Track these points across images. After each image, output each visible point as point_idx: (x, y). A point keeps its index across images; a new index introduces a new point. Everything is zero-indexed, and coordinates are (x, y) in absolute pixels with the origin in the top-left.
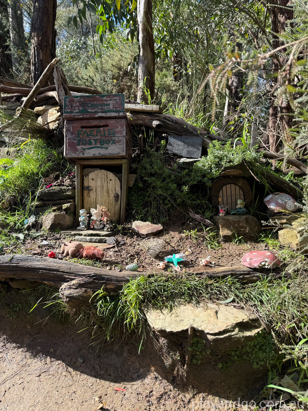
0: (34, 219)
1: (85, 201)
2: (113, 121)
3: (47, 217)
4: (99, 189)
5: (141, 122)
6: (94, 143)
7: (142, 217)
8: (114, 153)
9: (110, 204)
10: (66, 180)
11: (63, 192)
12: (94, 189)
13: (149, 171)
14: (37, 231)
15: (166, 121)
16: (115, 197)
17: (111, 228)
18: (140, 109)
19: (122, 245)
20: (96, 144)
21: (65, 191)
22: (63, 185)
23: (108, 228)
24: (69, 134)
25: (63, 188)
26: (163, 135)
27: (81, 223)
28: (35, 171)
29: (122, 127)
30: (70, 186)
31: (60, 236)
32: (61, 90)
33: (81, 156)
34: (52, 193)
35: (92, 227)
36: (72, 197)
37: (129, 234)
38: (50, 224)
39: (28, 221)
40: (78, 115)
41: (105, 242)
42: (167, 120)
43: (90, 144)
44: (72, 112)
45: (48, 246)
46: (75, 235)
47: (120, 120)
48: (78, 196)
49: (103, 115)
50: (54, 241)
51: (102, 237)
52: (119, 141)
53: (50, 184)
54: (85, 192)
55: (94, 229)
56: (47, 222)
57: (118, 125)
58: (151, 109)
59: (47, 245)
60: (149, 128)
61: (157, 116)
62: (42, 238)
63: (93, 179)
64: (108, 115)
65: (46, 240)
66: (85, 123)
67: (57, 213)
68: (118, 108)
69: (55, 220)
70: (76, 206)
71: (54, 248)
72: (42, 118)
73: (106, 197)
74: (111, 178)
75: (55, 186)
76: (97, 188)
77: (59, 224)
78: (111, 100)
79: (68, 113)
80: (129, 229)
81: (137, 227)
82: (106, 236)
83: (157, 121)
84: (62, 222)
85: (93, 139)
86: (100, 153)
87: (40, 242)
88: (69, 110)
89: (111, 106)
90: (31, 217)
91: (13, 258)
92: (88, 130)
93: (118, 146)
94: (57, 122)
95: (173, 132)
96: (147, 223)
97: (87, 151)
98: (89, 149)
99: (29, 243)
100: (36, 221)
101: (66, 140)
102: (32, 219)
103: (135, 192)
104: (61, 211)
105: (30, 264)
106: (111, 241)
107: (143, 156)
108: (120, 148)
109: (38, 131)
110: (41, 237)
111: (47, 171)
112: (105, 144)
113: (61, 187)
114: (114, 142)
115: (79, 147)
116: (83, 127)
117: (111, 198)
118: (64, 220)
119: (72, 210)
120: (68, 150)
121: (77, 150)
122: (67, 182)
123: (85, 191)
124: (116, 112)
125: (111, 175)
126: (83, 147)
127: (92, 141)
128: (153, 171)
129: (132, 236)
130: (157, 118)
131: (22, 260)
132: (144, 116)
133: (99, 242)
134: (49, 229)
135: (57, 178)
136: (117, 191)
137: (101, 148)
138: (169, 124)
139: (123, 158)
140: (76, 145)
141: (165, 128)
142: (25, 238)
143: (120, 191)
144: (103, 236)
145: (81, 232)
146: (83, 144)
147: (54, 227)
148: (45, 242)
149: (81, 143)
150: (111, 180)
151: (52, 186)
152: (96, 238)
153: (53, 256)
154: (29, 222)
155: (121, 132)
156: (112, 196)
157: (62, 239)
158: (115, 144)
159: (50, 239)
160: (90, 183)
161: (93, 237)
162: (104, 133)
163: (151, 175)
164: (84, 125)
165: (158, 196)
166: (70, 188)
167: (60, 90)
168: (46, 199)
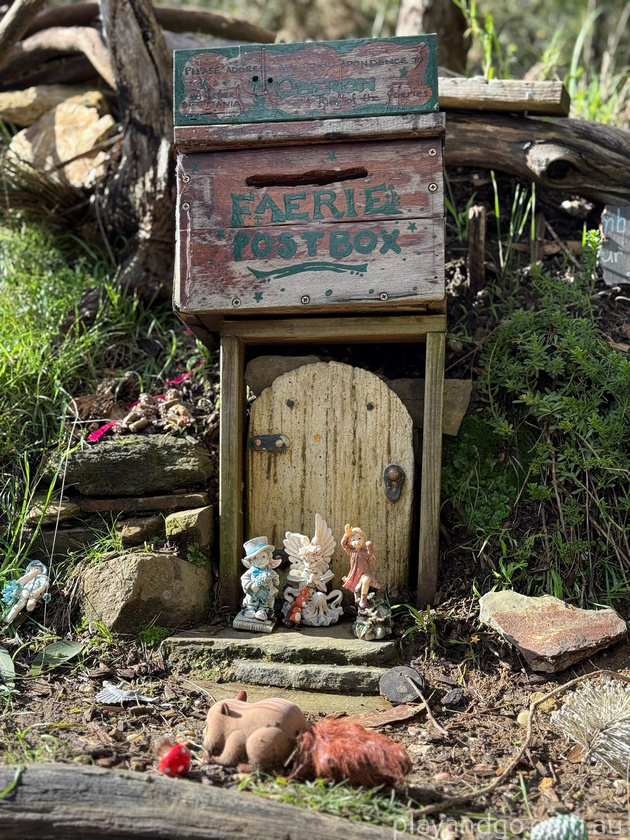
0: (44, 582)
1: (257, 499)
2: (387, 154)
3: (106, 572)
4: (316, 448)
5: (477, 151)
6: (304, 248)
7: (518, 571)
8: (391, 290)
9: (365, 514)
10: (168, 407)
11: (162, 462)
12: (297, 447)
13: (539, 366)
14: (61, 633)
15: (590, 145)
16: (388, 480)
17: (385, 624)
18: (472, 96)
19: (450, 706)
20: (312, 252)
21: (172, 454)
22: (160, 430)
23: (375, 624)
24: (197, 211)
25: (161, 440)
26: (566, 205)
27: (247, 600)
28: (35, 366)
29: (427, 177)
30: (190, 431)
31: (166, 657)
32: (126, 24)
33: (248, 303)
34: (115, 464)
35: (297, 617)
36: (204, 483)
37: (471, 655)
38: (120, 605)
39: (20, 589)
40: (236, 132)
41: (372, 690)
42: (596, 141)
43: (288, 250)
44: (210, 118)
45: (135, 712)
46: (231, 654)
47: (416, 148)
48: (227, 476)
49: (348, 127)
50: (152, 685)
51: (356, 669)
52: (415, 240)
53: (102, 424)
54: (258, 461)
55: (302, 627)
56: (105, 595)
57: (409, 169)
58: (526, 98)
59: (126, 704)
60: (514, 176)
61: (549, 127)
62: (94, 672)
63: (290, 404)
64: (368, 127)
65: (111, 677)
66: (265, 166)
67: (146, 553)
68: (412, 98)
69: (139, 588)
70: (222, 521)
71: (160, 720)
72: (29, 137)
73: (348, 481)
74: (371, 400)
75: (126, 432)
76: (310, 441)
77: (156, 603)
78: (380, 63)
79: (193, 120)
80: (467, 627)
81: (503, 619)
82: (371, 660)
83: (551, 147)
84: (166, 595)
85: (298, 233)
86: (329, 292)
87: (88, 688)
88: (199, 110)
89: (381, 90)
90: (31, 571)
91: (20, 783)
92: (277, 193)
93: (412, 258)
94: (102, 156)
95: (621, 190)
96: (547, 601)
97: (274, 283)
98: (283, 273)
99: (44, 696)
100: (52, 589)
101: (184, 235)
102: (34, 583)
103: (471, 457)
104: (158, 546)
105: (101, 811)
106: (403, 689)
107: (485, 298)
108: (418, 269)
109: (26, 195)
110: (89, 664)
111: (83, 370)
112: (355, 254)
113: (151, 438)
114: (392, 243)
115: (239, 268)
116: (257, 182)
117: (372, 485)
118: (176, 585)
119: (205, 539)
120: (194, 279)
121: (229, 280)
122: (175, 415)
123: (257, 457)
124: (403, 114)
125: (371, 384)
126: (258, 265)
127: (297, 239)
128: (556, 366)
129: (488, 665)
130: (552, 135)
131: (64, 795)
132: (489, 128)
133: (342, 691)
134: (115, 628)
135: (126, 397)
136: (396, 457)
137: (337, 268)
138: (605, 161)
139: (428, 310)
140: (228, 259)
141: (586, 175)
142: (18, 669)
143: (409, 455)
144: (357, 661)
145: (255, 642)
146: (257, 255)
147: (137, 621)
148: (112, 693)
149: (247, 251)
150: (370, 407)
151: (110, 432)
152: (326, 669)
153: (180, 765)
154: (24, 593)
155: (423, 199)
156: (375, 475)
157: (175, 675)
158: (398, 251)
159: (126, 672)
160: (277, 418)
161: (313, 668)
162: (352, 207)
163: (544, 382)
164: (260, 172)
165: (581, 477)
166: (190, 439)
167: (119, 21)
168: (90, 489)
